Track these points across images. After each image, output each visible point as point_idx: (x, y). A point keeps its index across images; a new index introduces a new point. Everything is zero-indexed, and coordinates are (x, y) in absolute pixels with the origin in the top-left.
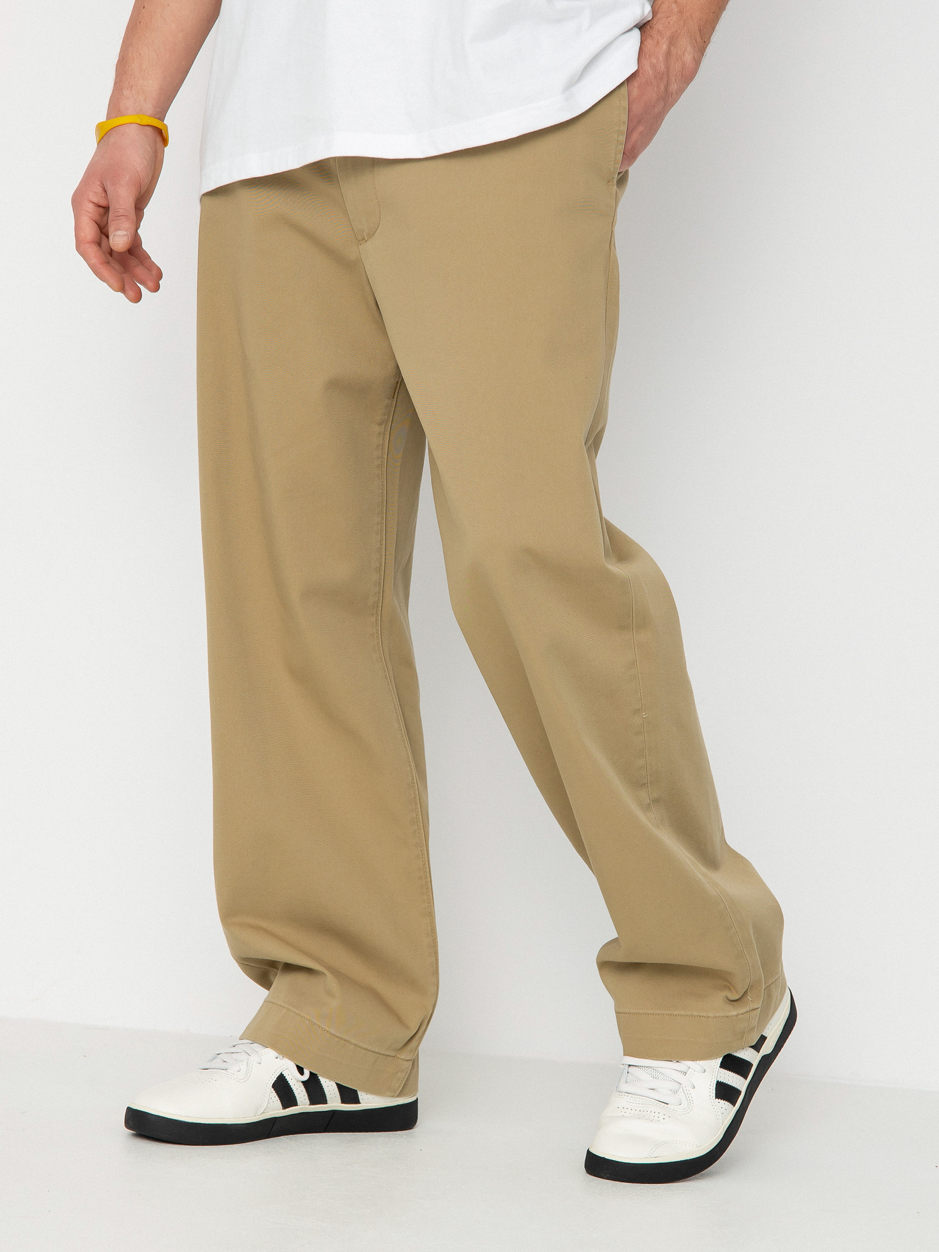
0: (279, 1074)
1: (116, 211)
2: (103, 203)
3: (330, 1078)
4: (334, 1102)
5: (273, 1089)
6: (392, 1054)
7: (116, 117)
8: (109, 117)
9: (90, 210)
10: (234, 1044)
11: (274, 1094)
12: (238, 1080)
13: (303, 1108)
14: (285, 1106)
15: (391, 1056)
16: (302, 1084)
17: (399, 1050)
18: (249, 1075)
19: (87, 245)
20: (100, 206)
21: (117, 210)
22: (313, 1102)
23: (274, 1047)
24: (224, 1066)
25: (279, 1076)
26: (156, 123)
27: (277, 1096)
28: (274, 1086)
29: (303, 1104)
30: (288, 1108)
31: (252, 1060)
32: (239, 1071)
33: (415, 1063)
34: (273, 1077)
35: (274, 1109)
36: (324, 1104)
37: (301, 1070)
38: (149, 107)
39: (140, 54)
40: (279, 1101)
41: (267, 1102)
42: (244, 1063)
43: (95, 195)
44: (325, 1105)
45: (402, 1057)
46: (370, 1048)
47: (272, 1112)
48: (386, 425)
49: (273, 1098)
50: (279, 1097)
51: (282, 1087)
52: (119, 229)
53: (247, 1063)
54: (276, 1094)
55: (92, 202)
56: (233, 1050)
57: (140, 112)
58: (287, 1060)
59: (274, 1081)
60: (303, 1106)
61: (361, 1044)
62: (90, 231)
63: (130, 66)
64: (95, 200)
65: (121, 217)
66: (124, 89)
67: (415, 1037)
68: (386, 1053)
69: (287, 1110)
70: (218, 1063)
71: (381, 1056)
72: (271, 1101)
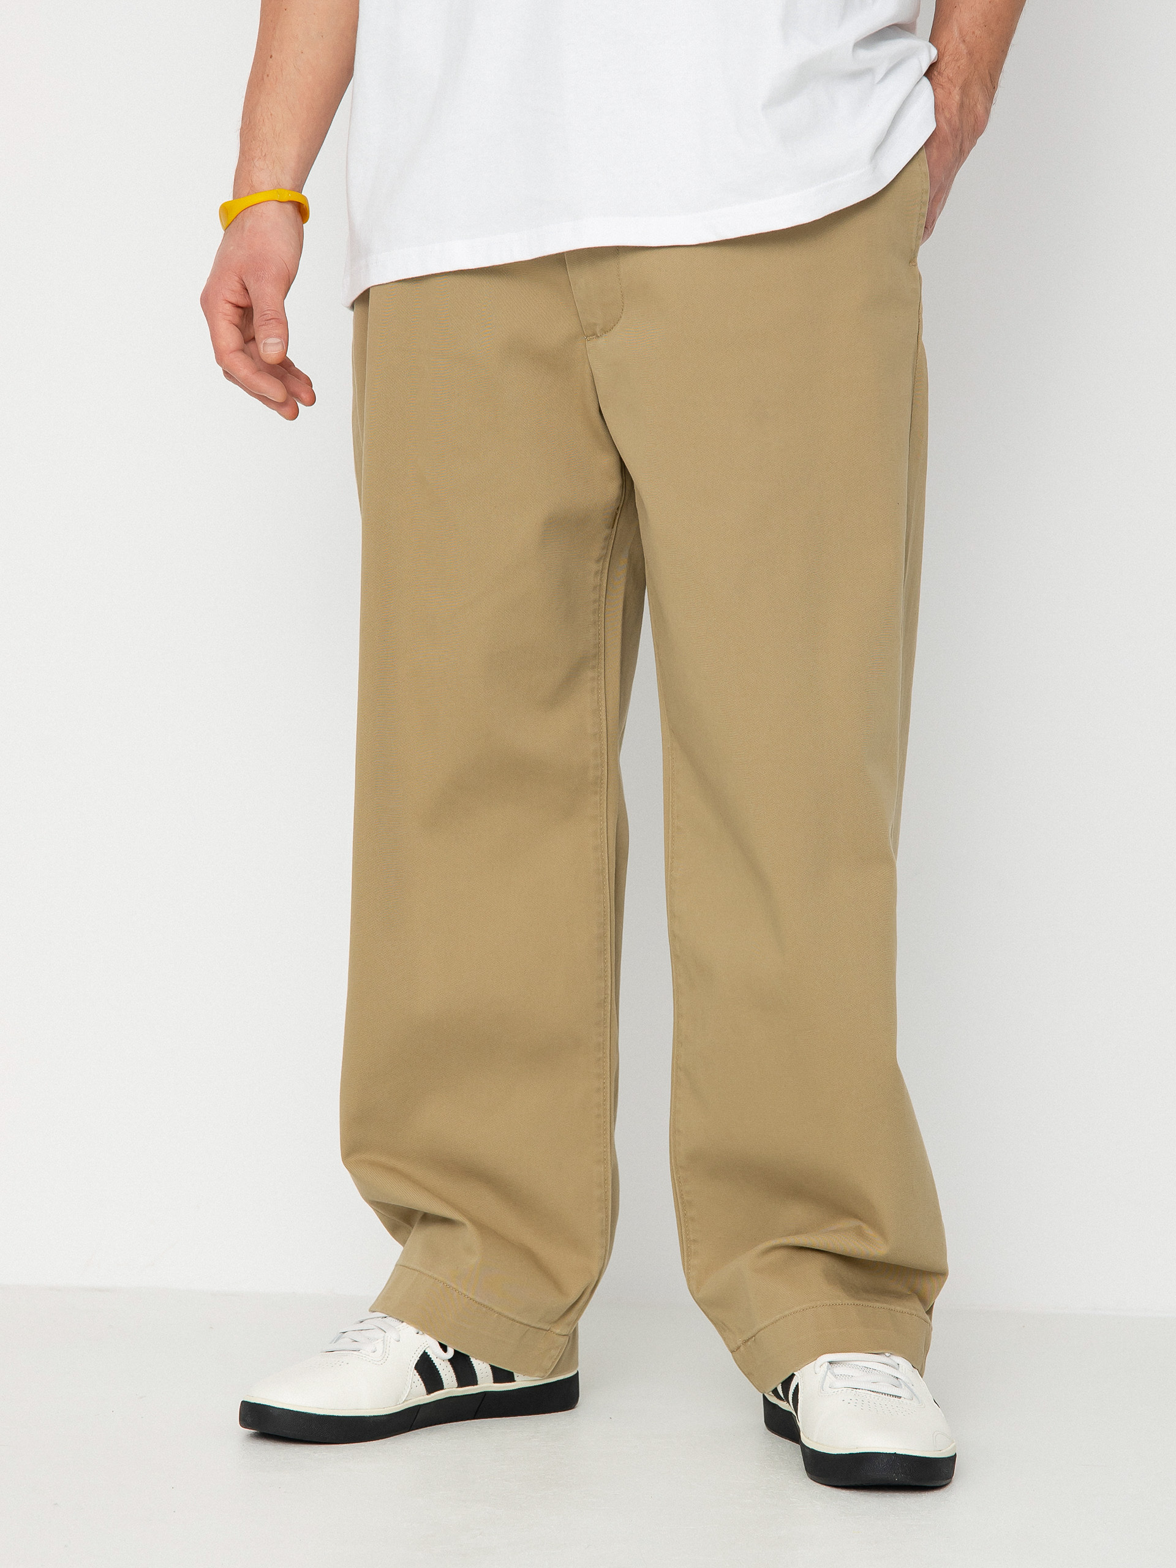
0: (422, 1353)
1: (263, 314)
2: (242, 302)
3: (483, 1358)
4: (486, 1383)
5: (416, 1371)
6: (547, 1327)
7: (248, 194)
8: (236, 195)
9: (229, 312)
10: (361, 1319)
11: (417, 1377)
12: (375, 1363)
13: (450, 1391)
14: (430, 1391)
15: (546, 1330)
16: (449, 1363)
17: (556, 1322)
18: (387, 1355)
19: (232, 356)
20: (238, 307)
21: (265, 313)
22: (461, 1383)
23: (412, 1322)
24: (355, 1346)
25: (421, 1355)
26: (295, 197)
27: (420, 1379)
28: (417, 1367)
29: (451, 1387)
30: (433, 1393)
31: (389, 1337)
32: (374, 1352)
33: (573, 1337)
34: (415, 1356)
35: (416, 1394)
36: (473, 1385)
37: (444, 1348)
38: (287, 180)
39: (271, 114)
40: (423, 1384)
41: (409, 1387)
42: (380, 1340)
43: (231, 292)
44: (475, 1386)
45: (558, 1331)
46: (517, 1318)
47: (414, 1400)
48: (604, 562)
49: (416, 1381)
50: (423, 1380)
51: (426, 1368)
52: (269, 336)
53: (383, 1340)
54: (419, 1377)
55: (229, 302)
56: (361, 1326)
57: (278, 186)
58: (428, 1337)
59: (416, 1362)
60: (450, 1389)
61: (506, 1313)
62: (231, 337)
63: (259, 130)
64: (233, 300)
65: (272, 321)
66: (257, 159)
67: (577, 1305)
68: (538, 1326)
69: (432, 1395)
70: (345, 1343)
71: (531, 1329)
72: (414, 1385)
